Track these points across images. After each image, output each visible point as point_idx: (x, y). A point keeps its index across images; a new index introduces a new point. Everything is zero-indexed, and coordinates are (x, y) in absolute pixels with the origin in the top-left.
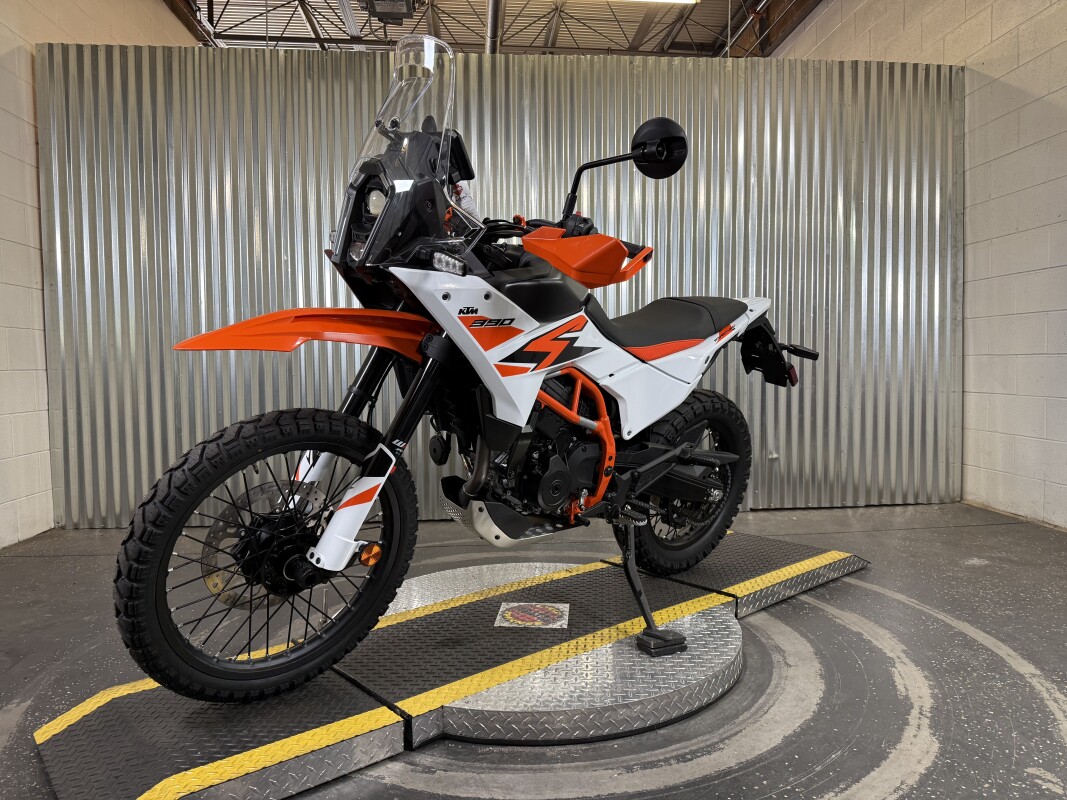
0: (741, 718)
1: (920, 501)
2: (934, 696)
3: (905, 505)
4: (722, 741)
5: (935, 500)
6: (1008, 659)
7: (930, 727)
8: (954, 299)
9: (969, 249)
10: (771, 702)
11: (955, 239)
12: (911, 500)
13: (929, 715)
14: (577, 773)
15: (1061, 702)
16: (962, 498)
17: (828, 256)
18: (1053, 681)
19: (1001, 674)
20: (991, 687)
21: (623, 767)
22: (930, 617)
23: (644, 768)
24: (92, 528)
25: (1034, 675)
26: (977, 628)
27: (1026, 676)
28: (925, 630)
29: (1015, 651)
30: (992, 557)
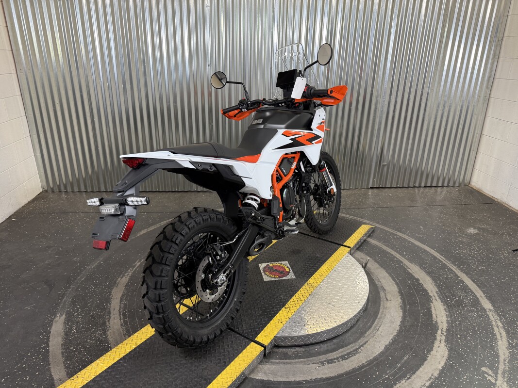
0: (367, 334)
1: (450, 184)
2: (448, 322)
3: (443, 186)
4: (360, 347)
5: (457, 184)
6: (481, 299)
7: (445, 342)
8: (487, 87)
9: (500, 60)
10: (380, 324)
11: (494, 54)
12: (446, 184)
13: (445, 334)
14: (301, 365)
15: (500, 328)
16: (469, 183)
18: (498, 314)
19: (477, 309)
20: (472, 317)
21: (320, 362)
22: (449, 269)
23: (329, 363)
24: (60, 192)
25: (490, 310)
26: (469, 278)
27: (487, 310)
28: (447, 278)
29: (484, 294)
30: (480, 228)
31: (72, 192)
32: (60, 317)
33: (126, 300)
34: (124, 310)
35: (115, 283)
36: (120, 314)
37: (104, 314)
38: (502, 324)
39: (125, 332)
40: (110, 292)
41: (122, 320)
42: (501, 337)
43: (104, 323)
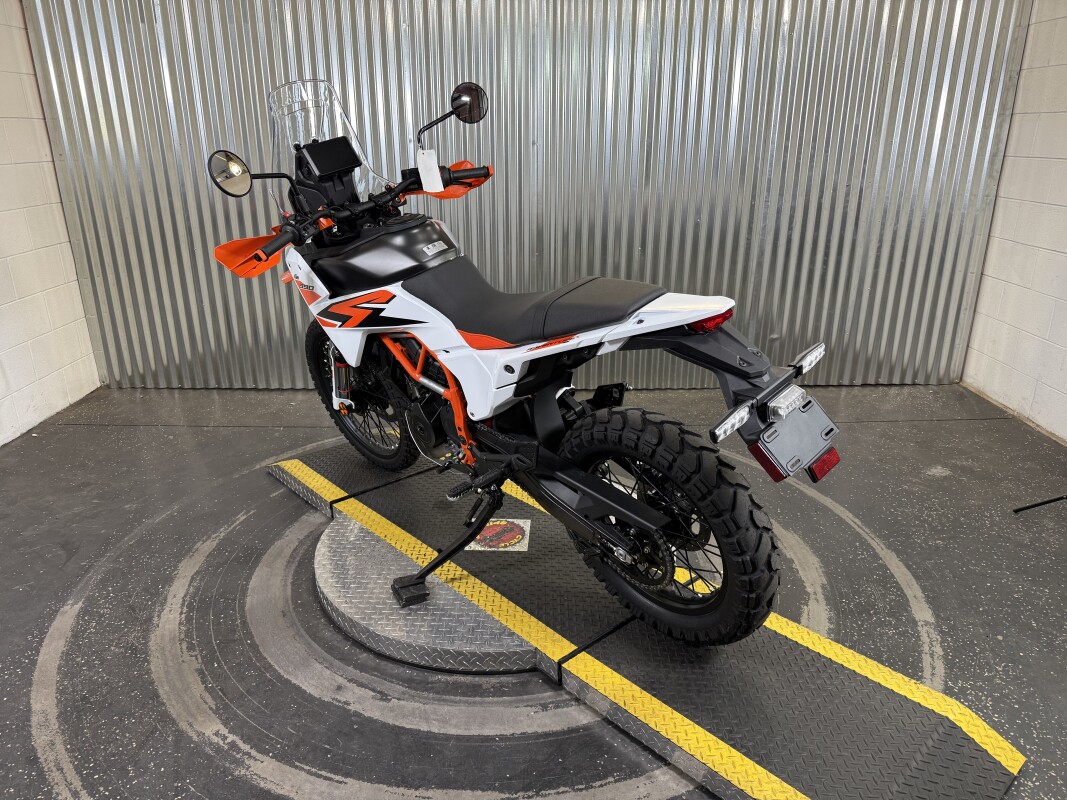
1: (917, 381)
3: (902, 385)
5: (933, 381)
6: (913, 603)
8: (990, 175)
9: (1016, 118)
11: (1003, 106)
12: (908, 380)
14: (502, 708)
15: (935, 657)
16: (961, 379)
18: (941, 632)
19: (898, 620)
20: (881, 635)
21: (540, 705)
22: (863, 542)
23: (557, 707)
24: (134, 388)
25: (927, 623)
26: (901, 560)
27: (919, 624)
28: (853, 561)
29: (923, 592)
30: (956, 465)
31: (155, 388)
32: (73, 605)
33: (201, 580)
34: (193, 597)
35: (190, 550)
36: (183, 605)
37: (154, 604)
38: (944, 650)
39: (182, 636)
40: (176, 567)
41: (183, 616)
42: (933, 674)
43: (149, 619)
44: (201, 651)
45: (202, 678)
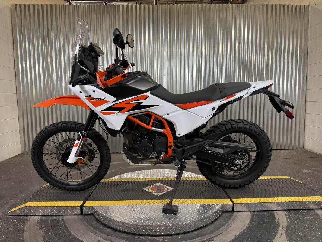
0: (222, 228)
1: (290, 148)
2: (288, 222)
3: (285, 149)
4: (214, 237)
5: (295, 148)
7: (285, 234)
8: (303, 83)
9: (309, 66)
10: (233, 222)
11: (304, 63)
12: (287, 148)
13: (285, 229)
16: (304, 148)
17: (261, 69)
20: (307, 219)
27: (320, 215)
30: (312, 169)
44: (45, 229)
45: (44, 239)
